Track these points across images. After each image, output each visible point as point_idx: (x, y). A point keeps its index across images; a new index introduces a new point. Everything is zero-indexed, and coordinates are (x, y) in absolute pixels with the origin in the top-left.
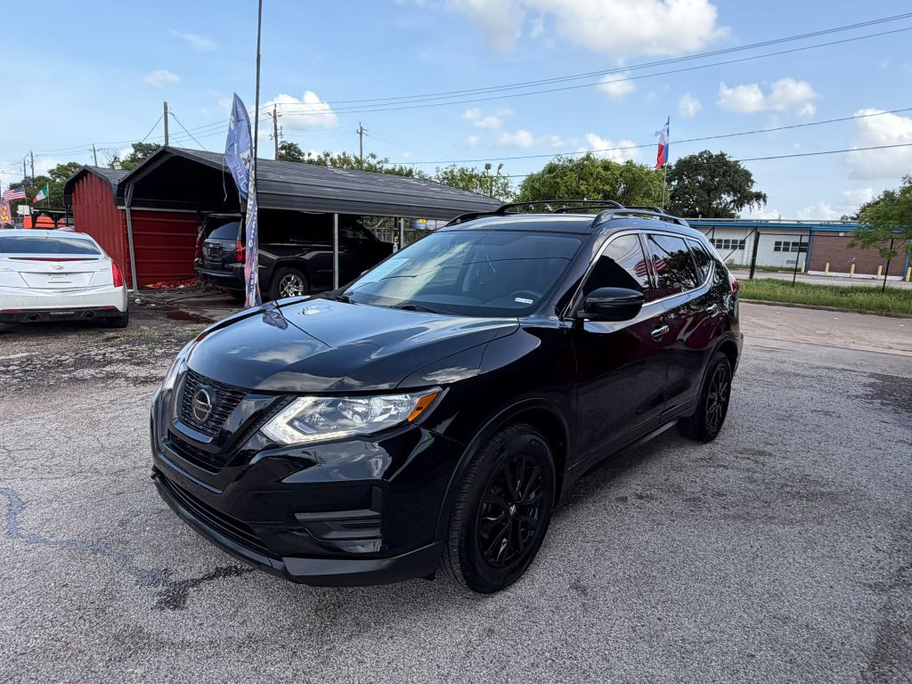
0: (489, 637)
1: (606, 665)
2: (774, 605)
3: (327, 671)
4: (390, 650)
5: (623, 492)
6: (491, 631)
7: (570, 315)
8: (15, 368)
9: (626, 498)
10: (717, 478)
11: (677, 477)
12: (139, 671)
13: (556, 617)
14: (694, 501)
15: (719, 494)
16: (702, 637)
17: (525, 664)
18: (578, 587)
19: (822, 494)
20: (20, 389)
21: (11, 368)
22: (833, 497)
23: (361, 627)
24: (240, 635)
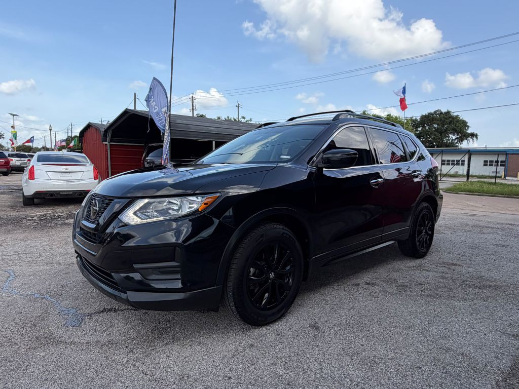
0: (250, 348)
1: (319, 366)
2: (443, 342)
3: (147, 360)
4: (187, 352)
5: (358, 281)
6: (252, 345)
7: (313, 165)
8: (36, 218)
9: (359, 284)
10: (419, 276)
11: (395, 275)
12: (42, 354)
13: (296, 341)
14: (403, 287)
15: (420, 284)
16: (388, 356)
17: (268, 363)
18: (315, 327)
19: (490, 286)
20: (36, 228)
21: (34, 218)
22: (497, 287)
23: (175, 339)
24: (105, 340)
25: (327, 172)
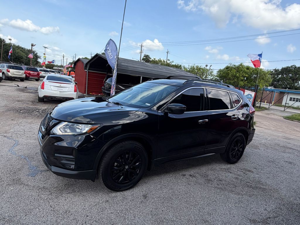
0: (106, 202)
1: (133, 218)
2: (207, 216)
3: (56, 200)
4: (76, 199)
5: (184, 173)
6: (107, 201)
7: (162, 111)
8: (41, 111)
9: (185, 175)
10: (223, 175)
11: (209, 172)
12: (12, 189)
13: (131, 202)
14: (209, 181)
15: (220, 180)
16: (172, 219)
17: (110, 212)
18: (145, 197)
19: (260, 188)
20: (38, 116)
21: (40, 111)
22: (264, 189)
23: (74, 191)
24: (42, 186)
25: (170, 115)
